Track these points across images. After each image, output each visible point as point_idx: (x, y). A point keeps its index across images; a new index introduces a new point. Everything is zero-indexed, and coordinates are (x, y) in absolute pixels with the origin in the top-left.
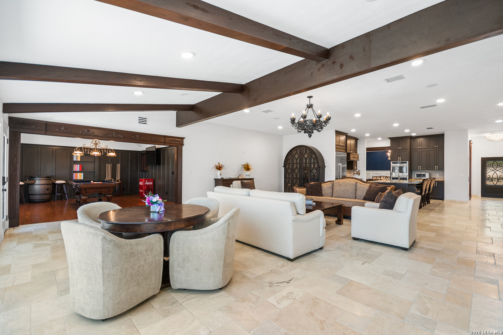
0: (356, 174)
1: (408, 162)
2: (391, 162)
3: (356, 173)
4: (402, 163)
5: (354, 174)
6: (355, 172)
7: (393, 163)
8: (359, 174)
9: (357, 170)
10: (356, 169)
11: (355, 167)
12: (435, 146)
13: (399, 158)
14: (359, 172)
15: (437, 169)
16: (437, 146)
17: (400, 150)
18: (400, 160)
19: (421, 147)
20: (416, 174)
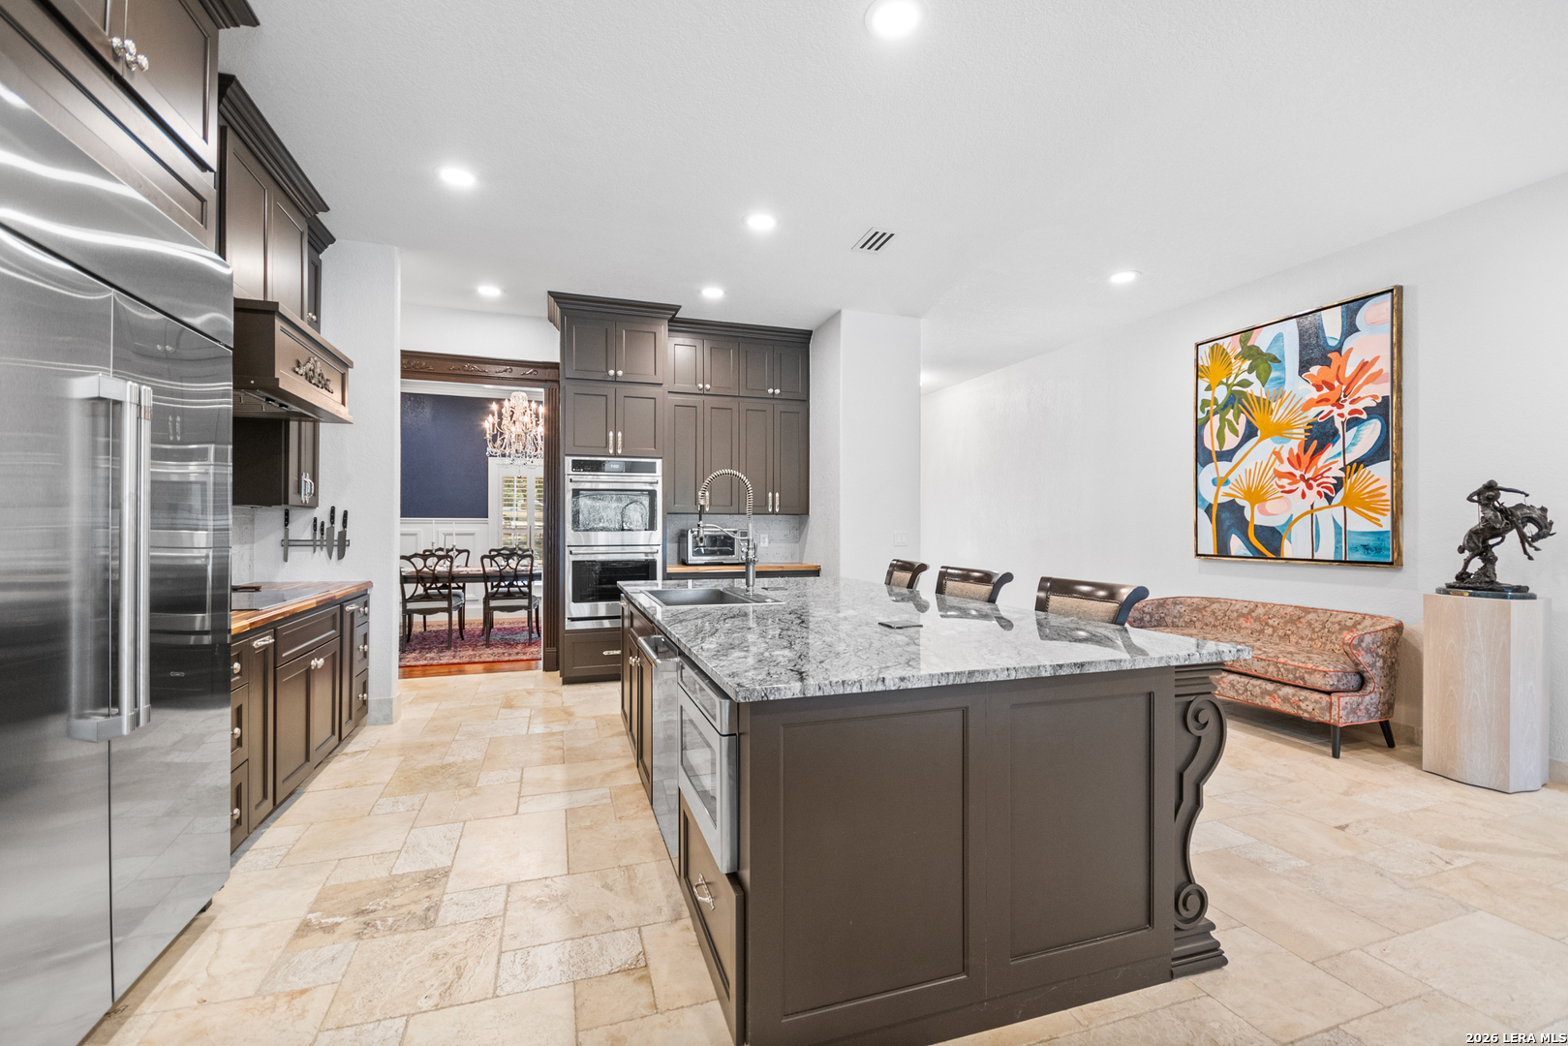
0: (313, 544)
1: (659, 463)
2: (568, 461)
3: (307, 535)
4: (631, 468)
5: (287, 544)
6: (301, 528)
7: (577, 465)
8: (340, 546)
9: (321, 513)
10: (313, 504)
11: (307, 479)
12: (771, 391)
13: (611, 434)
14: (338, 527)
15: (777, 510)
16: (777, 391)
17: (618, 386)
18: (619, 451)
19: (708, 386)
20: (690, 536)
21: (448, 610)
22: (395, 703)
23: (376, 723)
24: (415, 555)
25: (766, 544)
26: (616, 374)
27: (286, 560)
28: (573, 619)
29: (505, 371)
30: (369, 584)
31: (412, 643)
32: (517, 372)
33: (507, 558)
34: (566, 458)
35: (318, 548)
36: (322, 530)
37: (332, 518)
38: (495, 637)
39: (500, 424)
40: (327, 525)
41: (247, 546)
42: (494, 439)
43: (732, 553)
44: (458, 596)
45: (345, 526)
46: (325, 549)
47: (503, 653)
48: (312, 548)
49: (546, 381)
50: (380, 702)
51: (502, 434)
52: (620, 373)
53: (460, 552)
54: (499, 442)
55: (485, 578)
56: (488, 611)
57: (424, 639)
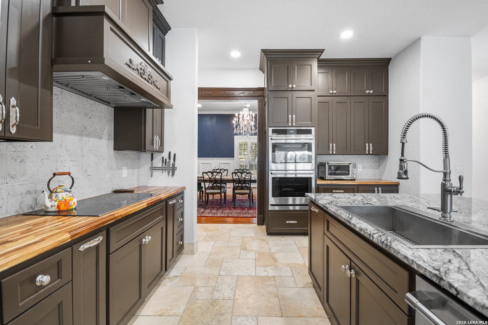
0: (162, 169)
1: (313, 129)
2: (270, 130)
3: (160, 165)
4: (299, 132)
5: (153, 169)
6: (157, 162)
7: (274, 131)
8: (172, 170)
9: (165, 155)
10: (161, 151)
12: (368, 91)
13: (290, 116)
14: (172, 161)
15: (371, 153)
16: (372, 91)
17: (293, 92)
18: (294, 124)
19: (335, 92)
20: (327, 166)
21: (220, 193)
22: (195, 245)
23: (187, 254)
24: (209, 172)
25: (361, 170)
26: (292, 87)
27: (152, 176)
28: (272, 205)
29: (242, 93)
30: (185, 188)
31: (209, 205)
32: (247, 93)
33: (242, 173)
34: (269, 128)
35: (164, 171)
36: (166, 162)
37: (170, 157)
38: (237, 204)
39: (239, 121)
40: (168, 160)
41: (136, 170)
42: (237, 126)
43: (348, 174)
44: (224, 187)
45: (174, 161)
46: (167, 171)
47: (240, 213)
48: (161, 171)
49: (258, 96)
50: (189, 244)
51: (239, 125)
52: (294, 86)
53: (225, 170)
54: (238, 128)
55: (233, 181)
56: (234, 195)
57: (213, 203)
